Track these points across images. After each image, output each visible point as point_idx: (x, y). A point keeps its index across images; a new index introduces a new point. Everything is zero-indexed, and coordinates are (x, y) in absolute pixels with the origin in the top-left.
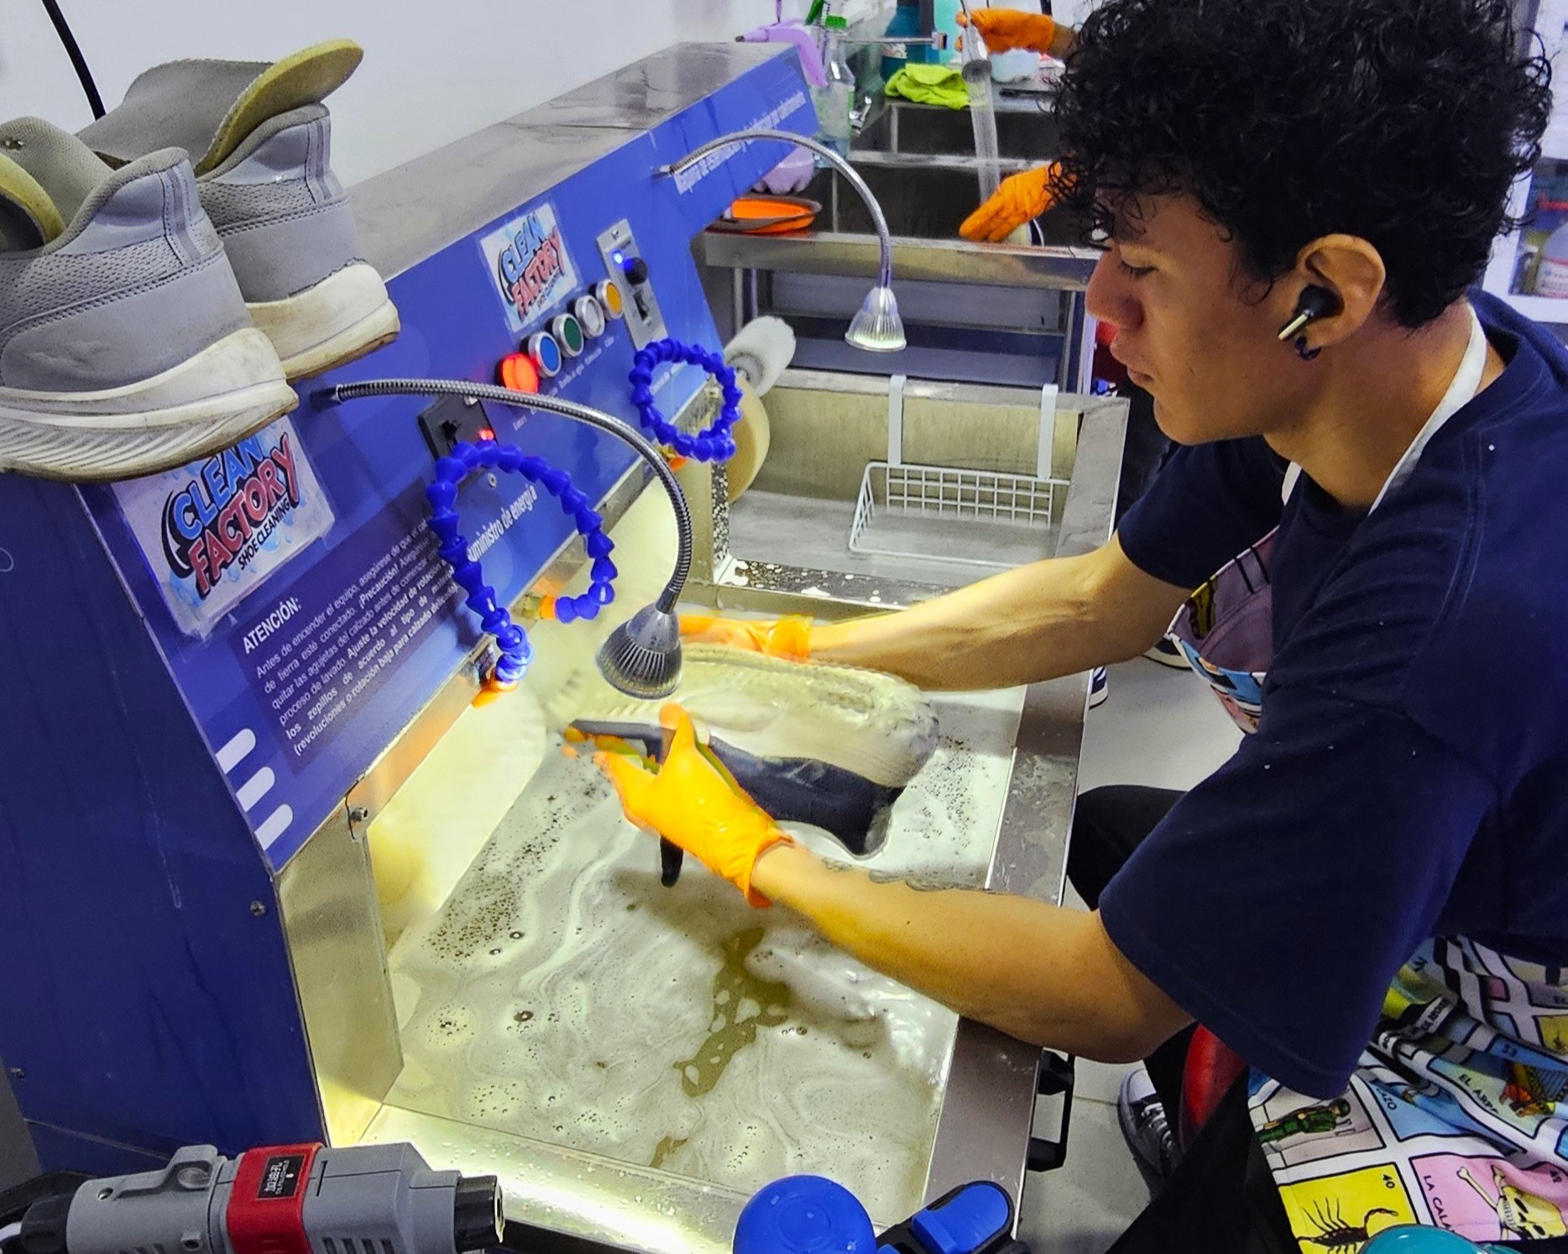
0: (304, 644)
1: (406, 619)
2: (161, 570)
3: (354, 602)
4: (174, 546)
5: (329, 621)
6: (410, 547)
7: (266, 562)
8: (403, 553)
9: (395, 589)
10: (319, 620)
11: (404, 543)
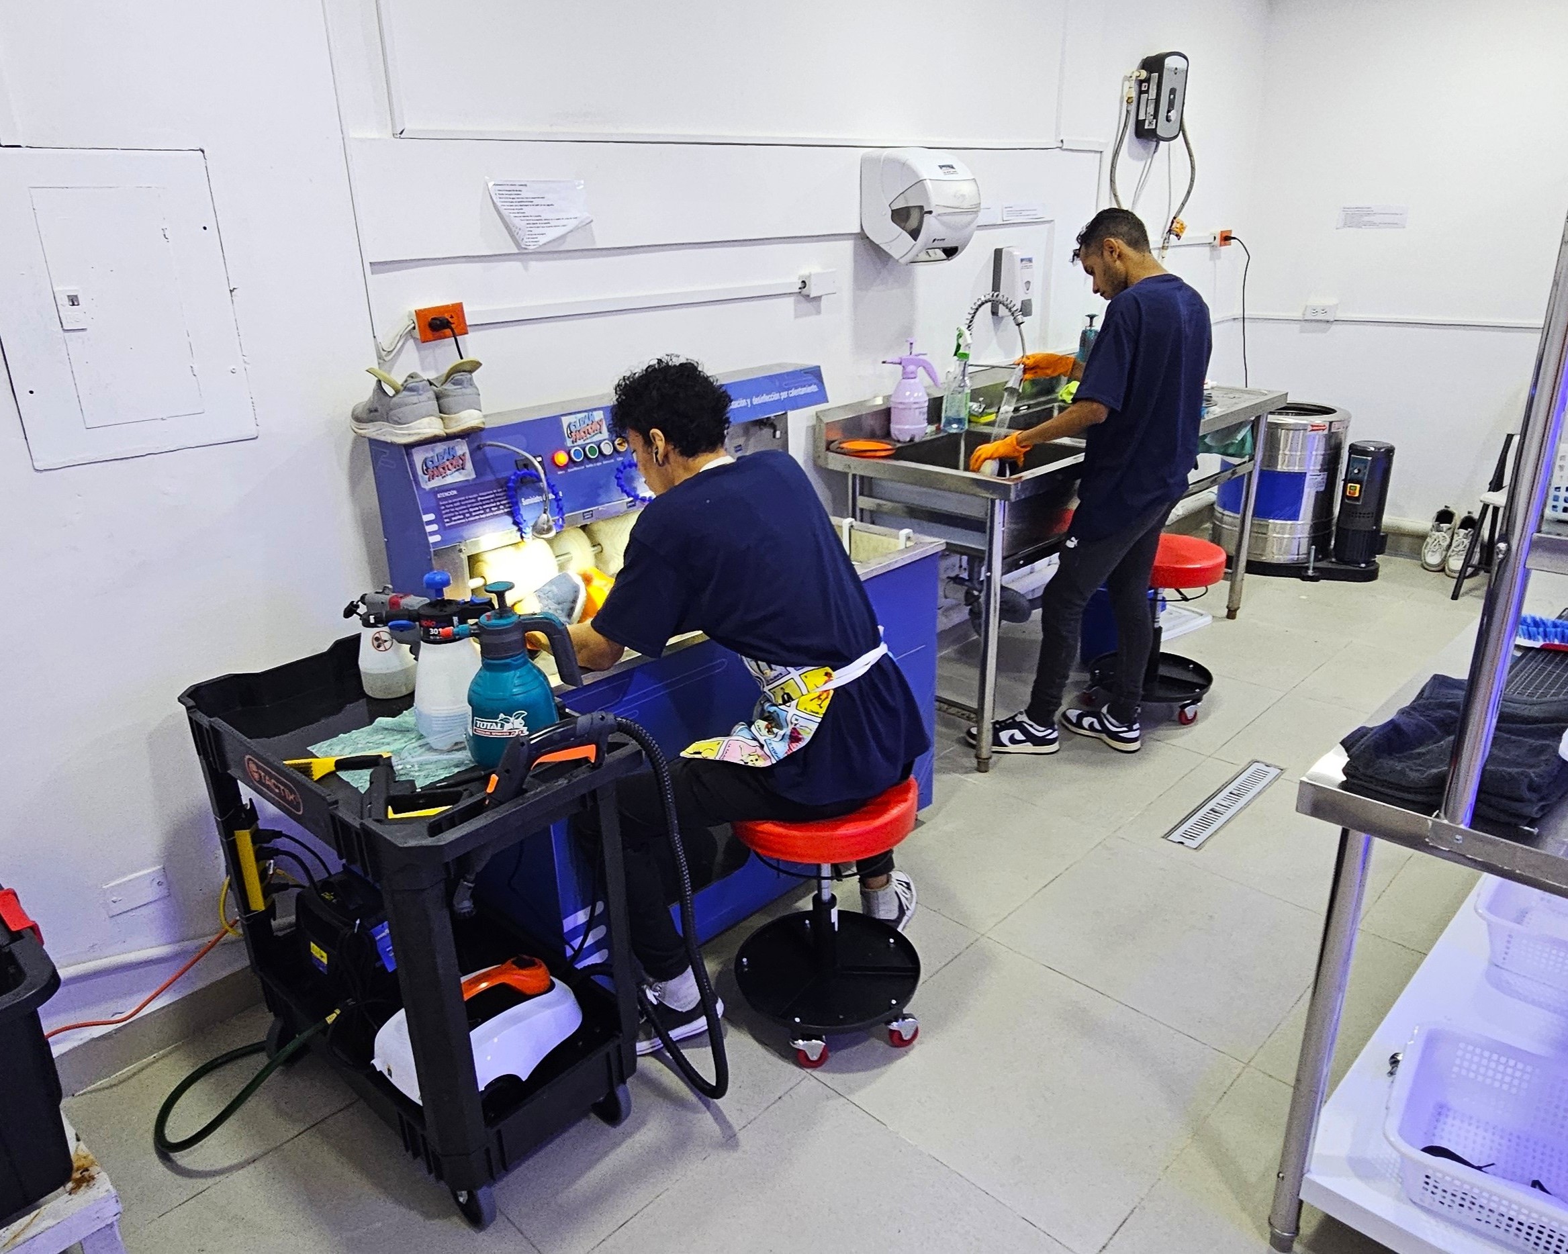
0: (456, 502)
1: (493, 509)
2: (420, 472)
3: (476, 498)
4: (425, 468)
5: (466, 500)
6: (501, 492)
7: (449, 480)
8: (498, 493)
9: (492, 500)
10: (463, 498)
11: (499, 490)
